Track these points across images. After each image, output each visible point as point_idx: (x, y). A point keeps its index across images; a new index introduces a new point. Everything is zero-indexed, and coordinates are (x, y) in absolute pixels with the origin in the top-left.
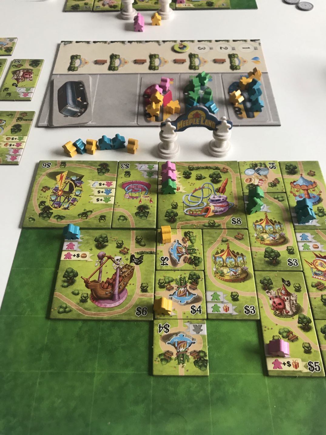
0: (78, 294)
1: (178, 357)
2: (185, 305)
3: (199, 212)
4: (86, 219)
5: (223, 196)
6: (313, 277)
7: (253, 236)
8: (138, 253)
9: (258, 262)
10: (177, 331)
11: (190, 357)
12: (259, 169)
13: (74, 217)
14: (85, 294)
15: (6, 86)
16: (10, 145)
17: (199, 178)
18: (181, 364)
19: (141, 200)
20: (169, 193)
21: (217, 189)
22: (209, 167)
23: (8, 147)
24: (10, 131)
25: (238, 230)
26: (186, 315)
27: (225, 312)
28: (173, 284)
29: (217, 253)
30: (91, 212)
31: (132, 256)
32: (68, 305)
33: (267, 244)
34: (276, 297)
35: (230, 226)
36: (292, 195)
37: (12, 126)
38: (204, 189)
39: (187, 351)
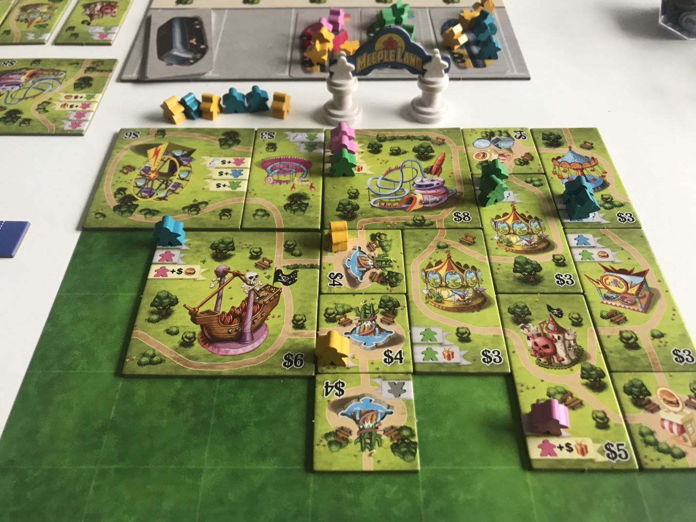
0: (177, 333)
1: (361, 438)
2: (372, 349)
3: (397, 204)
4: (197, 214)
5: (437, 179)
6: (602, 302)
7: (492, 239)
8: (288, 267)
9: (502, 279)
10: (358, 393)
11: (384, 437)
12: (498, 140)
13: (176, 212)
14: (190, 332)
15: (71, 24)
16: (71, 106)
17: (396, 152)
18: (367, 450)
19: (295, 186)
20: (344, 175)
21: (427, 169)
22: (413, 136)
23: (68, 108)
24: (73, 86)
25: (465, 231)
26: (375, 366)
27: (446, 361)
28: (351, 316)
29: (430, 266)
30: (206, 203)
31: (278, 273)
32: (158, 351)
33: (517, 252)
34: (539, 335)
35: (452, 224)
36: (556, 177)
37: (77, 78)
38: (403, 170)
39: (377, 428)
